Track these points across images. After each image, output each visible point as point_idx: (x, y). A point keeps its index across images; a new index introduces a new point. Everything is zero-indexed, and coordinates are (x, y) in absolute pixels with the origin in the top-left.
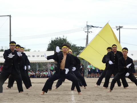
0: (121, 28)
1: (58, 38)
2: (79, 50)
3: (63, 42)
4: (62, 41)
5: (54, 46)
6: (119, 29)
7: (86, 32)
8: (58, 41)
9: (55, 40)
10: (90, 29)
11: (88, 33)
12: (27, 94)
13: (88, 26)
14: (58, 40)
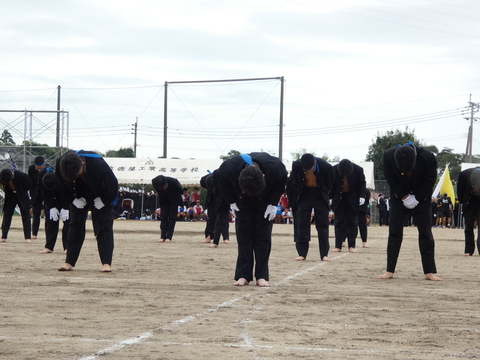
1: (392, 132)
4: (402, 139)
8: (394, 139)
9: (385, 137)
10: (478, 111)
11: (472, 123)
13: (472, 105)
14: (392, 137)
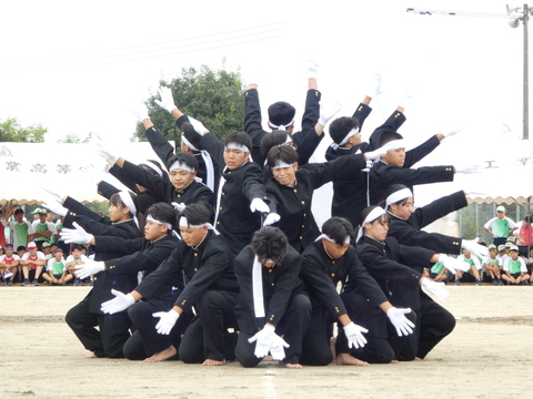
3: (224, 92)
6: (525, 19)
8: (195, 87)
9: (176, 82)
14: (192, 81)
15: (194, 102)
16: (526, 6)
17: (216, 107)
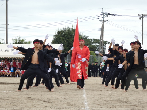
0: (145, 16)
1: (65, 28)
2: (92, 44)
3: (73, 33)
4: (71, 32)
5: (61, 38)
6: (143, 17)
7: (101, 21)
8: (66, 32)
9: (62, 31)
10: (106, 17)
11: (103, 23)
12: (30, 97)
13: (103, 14)
14: (65, 31)
15: (66, 36)
16: (143, 14)
17: (71, 37)
